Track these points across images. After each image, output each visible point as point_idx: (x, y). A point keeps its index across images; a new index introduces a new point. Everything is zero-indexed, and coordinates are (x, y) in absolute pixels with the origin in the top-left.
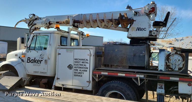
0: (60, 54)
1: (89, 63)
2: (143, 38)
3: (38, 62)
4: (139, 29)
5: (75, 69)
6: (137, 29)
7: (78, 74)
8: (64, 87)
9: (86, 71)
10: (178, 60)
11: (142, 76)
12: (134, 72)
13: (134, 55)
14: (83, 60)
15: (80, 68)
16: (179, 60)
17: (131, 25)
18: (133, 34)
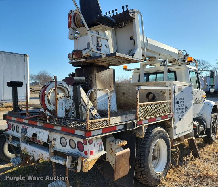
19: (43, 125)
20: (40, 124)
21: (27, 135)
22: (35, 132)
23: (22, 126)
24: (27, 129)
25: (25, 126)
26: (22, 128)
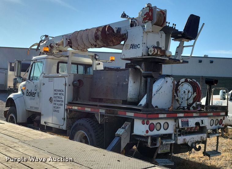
0: (44, 84)
1: (64, 95)
2: (139, 59)
3: (34, 95)
4: (133, 46)
5: (54, 102)
6: (131, 47)
7: (56, 109)
8: (47, 125)
9: (62, 105)
10: (187, 92)
11: (103, 111)
12: (96, 106)
13: (118, 85)
14: (60, 91)
15: (58, 101)
16: (189, 92)
17: (126, 41)
18: (126, 53)
19: (199, 114)
20: (196, 114)
21: (189, 126)
22: (197, 121)
23: (181, 120)
24: (188, 121)
25: (185, 119)
26: (182, 122)
